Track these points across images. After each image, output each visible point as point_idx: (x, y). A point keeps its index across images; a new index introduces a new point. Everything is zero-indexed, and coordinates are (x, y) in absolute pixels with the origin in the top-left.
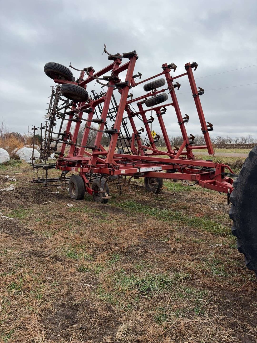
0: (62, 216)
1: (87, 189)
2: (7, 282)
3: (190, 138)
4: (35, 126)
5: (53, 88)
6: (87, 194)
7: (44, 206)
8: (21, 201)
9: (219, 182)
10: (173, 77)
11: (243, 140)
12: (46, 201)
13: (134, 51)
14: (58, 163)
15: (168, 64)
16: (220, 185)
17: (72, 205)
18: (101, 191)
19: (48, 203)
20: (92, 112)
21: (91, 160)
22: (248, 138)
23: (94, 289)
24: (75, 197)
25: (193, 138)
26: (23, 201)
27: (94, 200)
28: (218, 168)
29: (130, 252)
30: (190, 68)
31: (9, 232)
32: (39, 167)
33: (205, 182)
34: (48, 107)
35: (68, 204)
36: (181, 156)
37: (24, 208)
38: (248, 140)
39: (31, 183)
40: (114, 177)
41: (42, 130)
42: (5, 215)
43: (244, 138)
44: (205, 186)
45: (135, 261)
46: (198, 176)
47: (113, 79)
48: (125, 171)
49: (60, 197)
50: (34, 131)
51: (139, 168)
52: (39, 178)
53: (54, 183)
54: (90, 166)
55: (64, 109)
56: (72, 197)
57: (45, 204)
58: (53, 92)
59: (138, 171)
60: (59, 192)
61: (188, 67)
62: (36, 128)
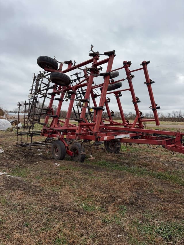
0: (57, 174)
1: (68, 151)
2: (51, 237)
3: (111, 113)
4: (20, 103)
5: (35, 75)
6: (67, 156)
7: (37, 165)
8: (15, 161)
9: (179, 146)
10: (131, 71)
11: (146, 115)
12: (36, 162)
13: (114, 51)
14: (43, 131)
15: (127, 62)
16: (180, 148)
17: (59, 165)
18: (82, 153)
19: (39, 163)
20: (74, 93)
21: (78, 129)
22: (150, 113)
23: (127, 239)
24: (58, 158)
25: (113, 112)
26: (17, 162)
27: (73, 160)
28: (178, 136)
29: (132, 203)
30: (145, 65)
31: (22, 189)
32: (22, 134)
33: (170, 146)
34: (31, 89)
35: (56, 164)
36: (136, 126)
37: (21, 168)
38: (150, 115)
39: (15, 147)
40: (101, 142)
41: (25, 106)
42: (8, 175)
43: (147, 114)
44: (171, 149)
45: (141, 211)
46: (164, 142)
47: (94, 70)
48: (106, 138)
49: (45, 158)
50: (19, 107)
51: (116, 136)
52: (22, 143)
53: (33, 147)
54: (77, 134)
55: (45, 91)
56: (55, 158)
57: (36, 164)
58: (35, 77)
59: (115, 138)
60: (41, 154)
61: (145, 64)
62: (21, 105)
